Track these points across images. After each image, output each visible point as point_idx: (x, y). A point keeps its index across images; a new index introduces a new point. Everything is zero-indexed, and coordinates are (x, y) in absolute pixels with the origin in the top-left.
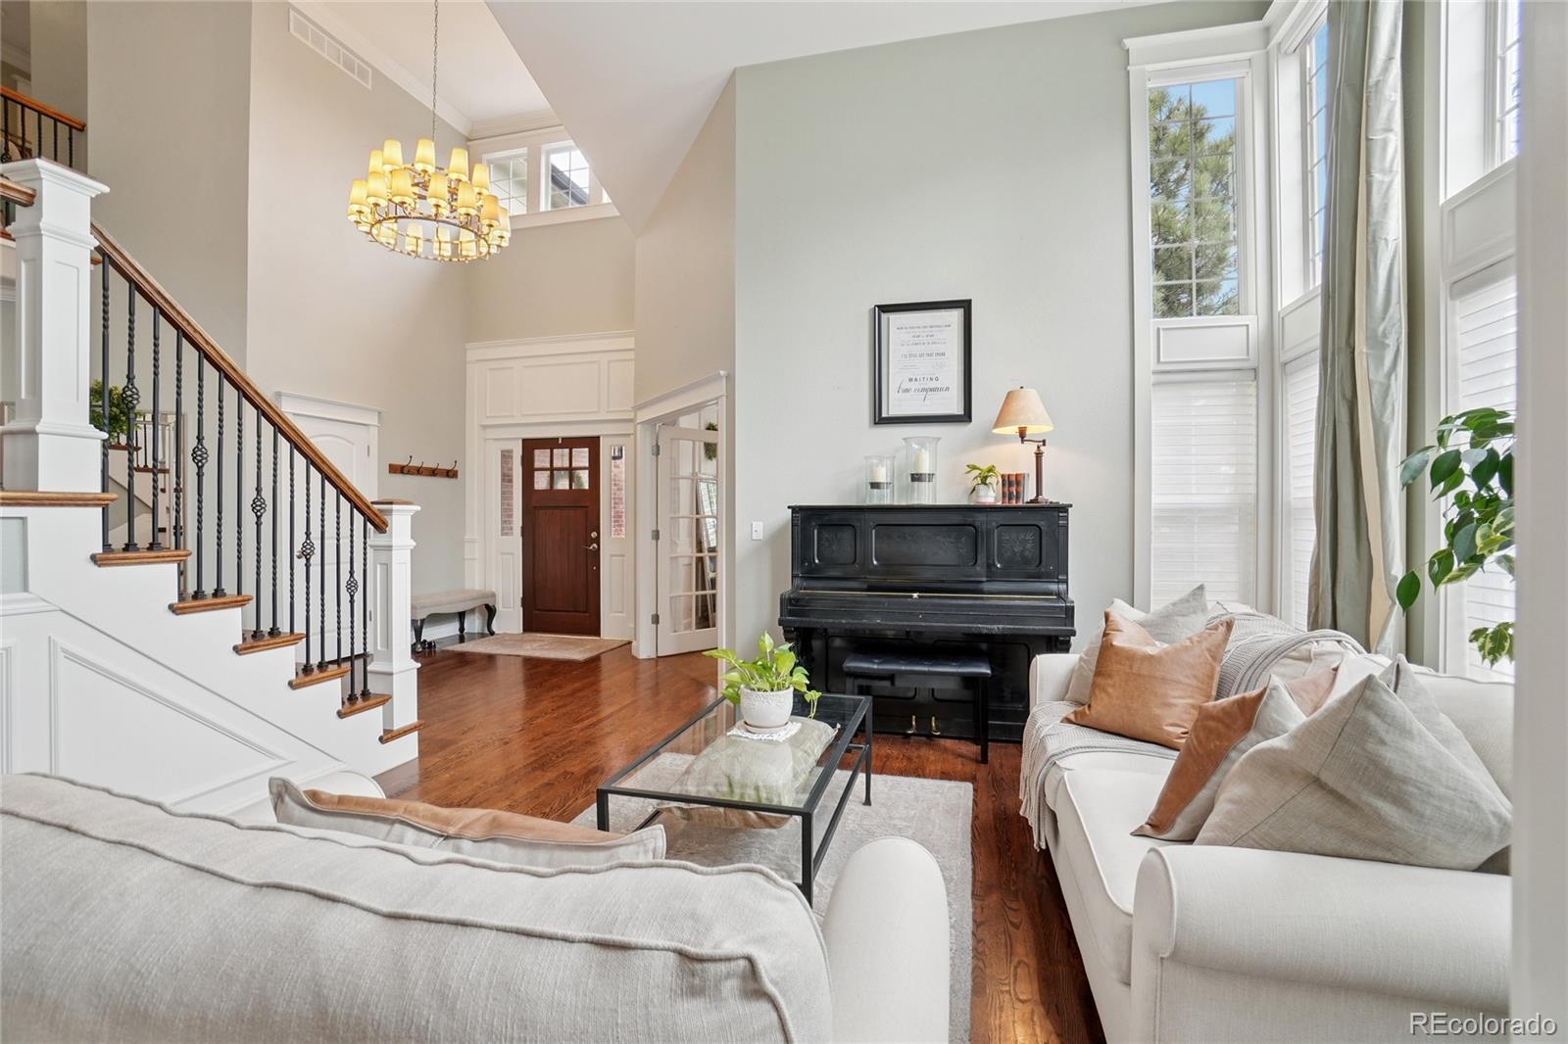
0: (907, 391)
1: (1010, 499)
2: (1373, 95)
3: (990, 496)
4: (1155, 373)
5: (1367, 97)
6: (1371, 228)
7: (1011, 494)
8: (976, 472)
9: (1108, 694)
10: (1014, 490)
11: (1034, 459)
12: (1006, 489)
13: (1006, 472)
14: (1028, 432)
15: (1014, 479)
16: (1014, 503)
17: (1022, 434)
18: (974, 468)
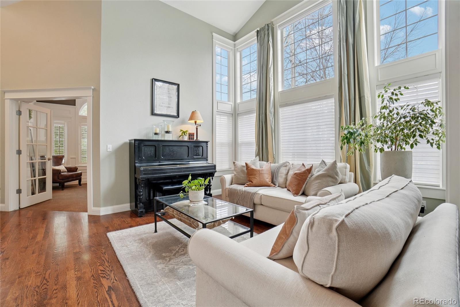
0: (162, 106)
1: (191, 140)
2: (269, 69)
3: (186, 138)
4: (217, 112)
5: (269, 70)
6: (270, 93)
7: (191, 138)
8: (182, 132)
9: (256, 178)
10: (192, 137)
11: (196, 129)
12: (190, 137)
13: (190, 132)
14: (197, 122)
15: (192, 134)
16: (192, 140)
17: (196, 122)
18: (181, 131)
